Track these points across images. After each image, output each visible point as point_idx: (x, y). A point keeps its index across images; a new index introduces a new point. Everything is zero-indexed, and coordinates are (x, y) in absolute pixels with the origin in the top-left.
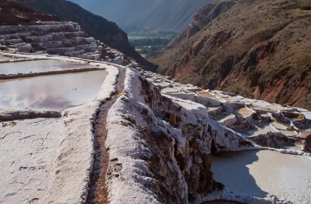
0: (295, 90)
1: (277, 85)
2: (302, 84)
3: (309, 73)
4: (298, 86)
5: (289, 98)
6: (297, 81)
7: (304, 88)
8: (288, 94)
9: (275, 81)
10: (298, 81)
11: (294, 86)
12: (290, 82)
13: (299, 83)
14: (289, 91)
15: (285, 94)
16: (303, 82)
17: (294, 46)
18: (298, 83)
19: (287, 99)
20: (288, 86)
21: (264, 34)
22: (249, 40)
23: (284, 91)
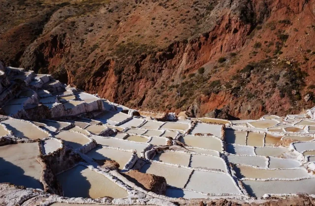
0: (134, 84)
1: (102, 84)
2: (139, 76)
3: (142, 63)
4: (135, 79)
5: (131, 95)
6: (131, 74)
7: (143, 80)
8: (128, 91)
9: (98, 79)
10: (134, 74)
11: (132, 80)
12: (123, 77)
13: (136, 76)
14: (127, 87)
15: (124, 92)
16: (140, 74)
17: (88, 37)
18: (134, 76)
19: (129, 97)
20: (124, 81)
21: (30, 28)
22: (13, 36)
23: (121, 89)
